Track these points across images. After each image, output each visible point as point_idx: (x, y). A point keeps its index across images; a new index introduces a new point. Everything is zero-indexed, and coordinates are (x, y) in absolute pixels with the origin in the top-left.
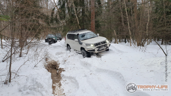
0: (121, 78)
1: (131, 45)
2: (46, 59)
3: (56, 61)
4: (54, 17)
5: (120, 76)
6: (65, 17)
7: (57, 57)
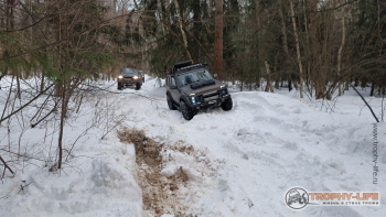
1: (302, 97)
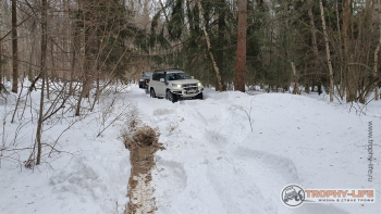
0: (291, 171)
2: (133, 124)
3: (153, 127)
4: (158, 33)
5: (291, 166)
6: (180, 32)
7: (156, 119)
